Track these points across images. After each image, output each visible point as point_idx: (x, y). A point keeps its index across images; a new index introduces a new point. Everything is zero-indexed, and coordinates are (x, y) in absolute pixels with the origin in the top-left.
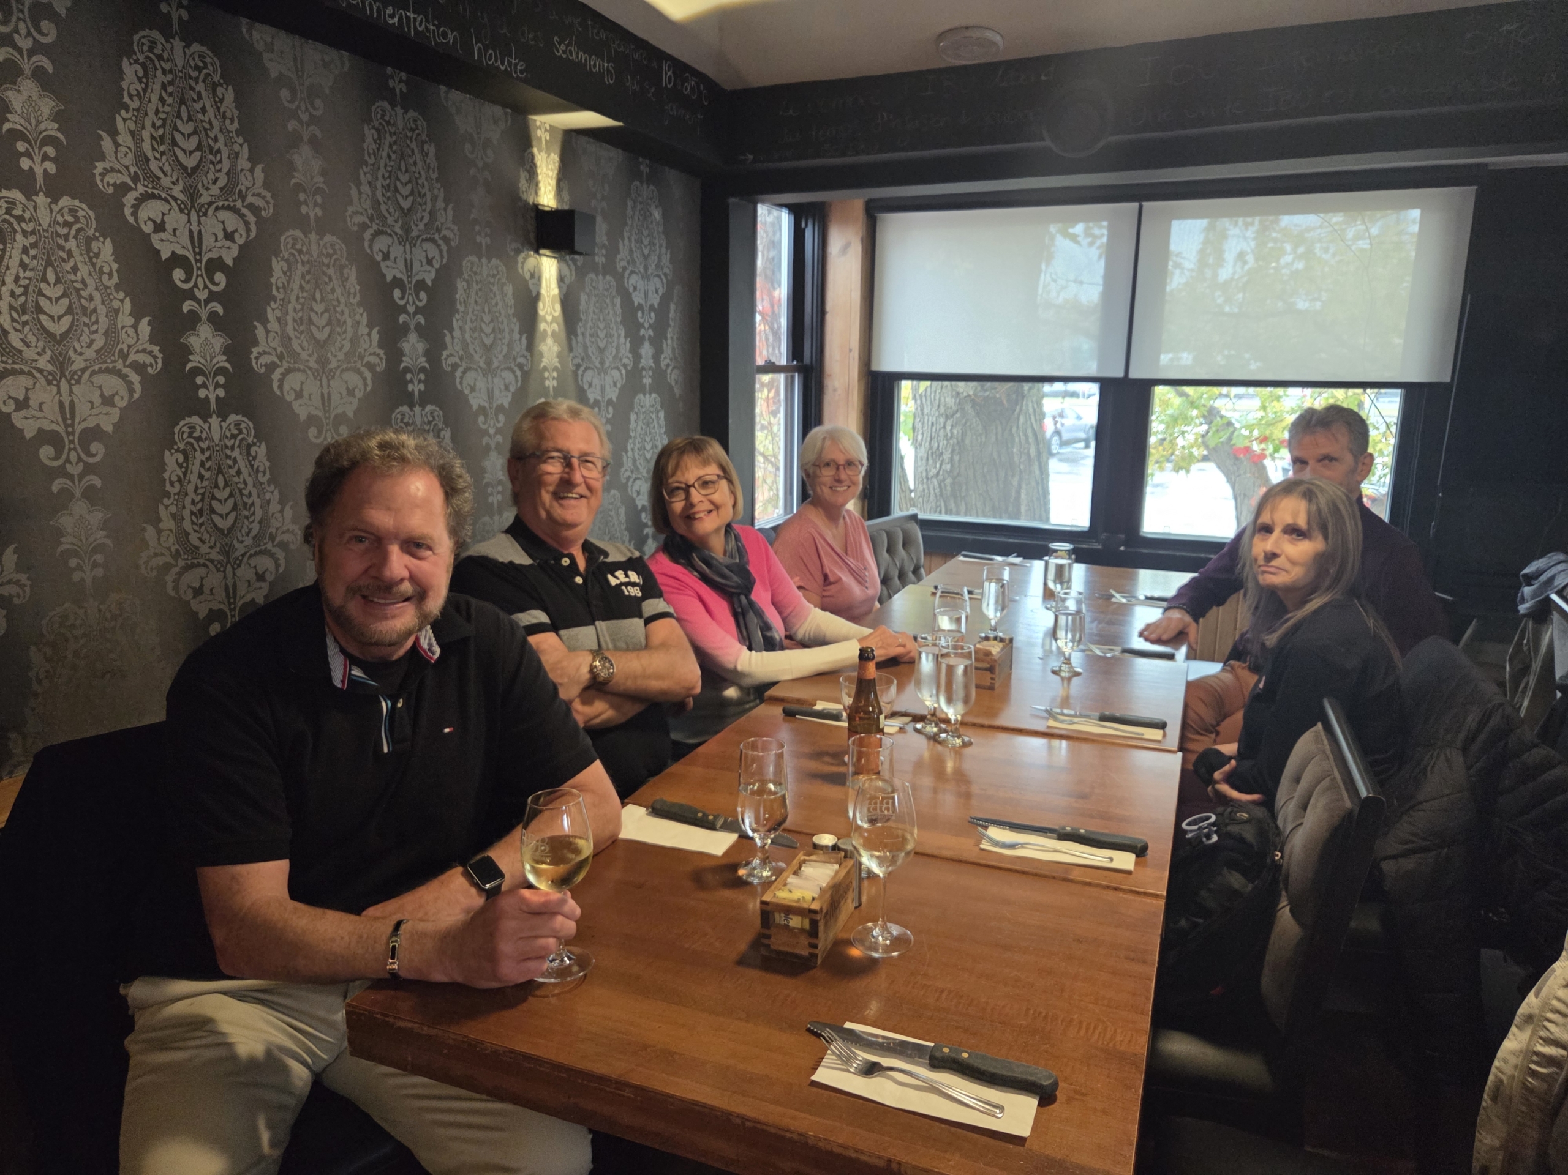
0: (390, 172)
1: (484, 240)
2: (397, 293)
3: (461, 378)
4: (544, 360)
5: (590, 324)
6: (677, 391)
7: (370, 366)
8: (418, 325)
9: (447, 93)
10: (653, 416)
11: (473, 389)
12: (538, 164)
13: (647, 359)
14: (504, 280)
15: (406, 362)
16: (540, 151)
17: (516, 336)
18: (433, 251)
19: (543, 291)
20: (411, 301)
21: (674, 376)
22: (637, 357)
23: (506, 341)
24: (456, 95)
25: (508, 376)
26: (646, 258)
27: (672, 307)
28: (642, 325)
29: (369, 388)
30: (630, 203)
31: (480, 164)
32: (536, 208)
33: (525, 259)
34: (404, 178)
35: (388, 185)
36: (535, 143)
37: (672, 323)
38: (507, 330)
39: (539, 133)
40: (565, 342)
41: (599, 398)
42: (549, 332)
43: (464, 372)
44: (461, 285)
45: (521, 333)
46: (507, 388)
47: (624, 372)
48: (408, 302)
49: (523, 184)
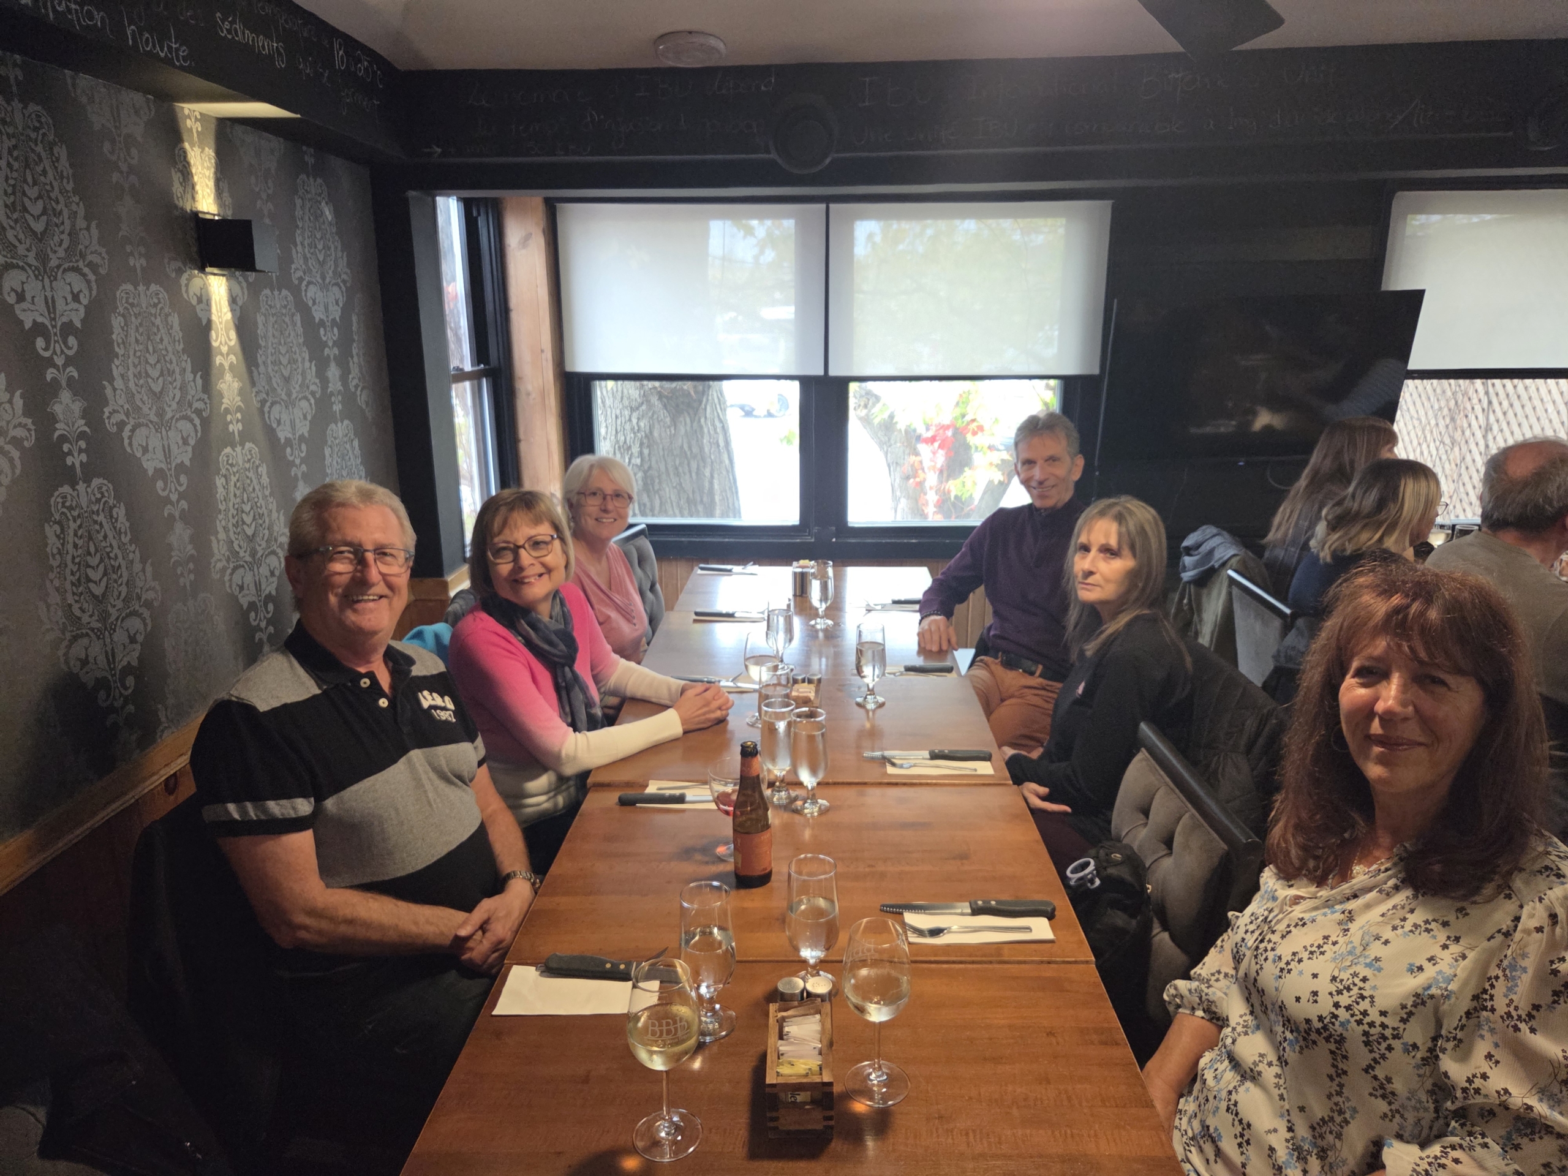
0: (14, 186)
1: (138, 263)
2: (40, 343)
3: (130, 438)
4: (224, 400)
5: (270, 350)
6: (369, 414)
7: (16, 442)
8: (70, 379)
9: (73, 78)
10: (348, 446)
11: (145, 450)
12: (192, 162)
13: (335, 385)
14: (167, 310)
15: (61, 428)
16: (192, 145)
17: (189, 376)
18: (78, 283)
19: (214, 318)
20: (58, 351)
21: (364, 397)
22: (324, 381)
23: (178, 384)
24: (85, 81)
25: (185, 426)
26: (322, 264)
27: (354, 318)
28: (325, 345)
29: (18, 472)
30: (298, 202)
31: (124, 168)
32: (195, 215)
33: (189, 280)
34: (33, 192)
35: (13, 203)
36: (185, 137)
37: (356, 337)
38: (177, 370)
39: (188, 122)
40: (246, 376)
41: (290, 435)
42: (226, 365)
43: (133, 431)
44: (117, 322)
45: (194, 372)
46: (185, 442)
47: (312, 401)
48: (55, 352)
49: (177, 188)
